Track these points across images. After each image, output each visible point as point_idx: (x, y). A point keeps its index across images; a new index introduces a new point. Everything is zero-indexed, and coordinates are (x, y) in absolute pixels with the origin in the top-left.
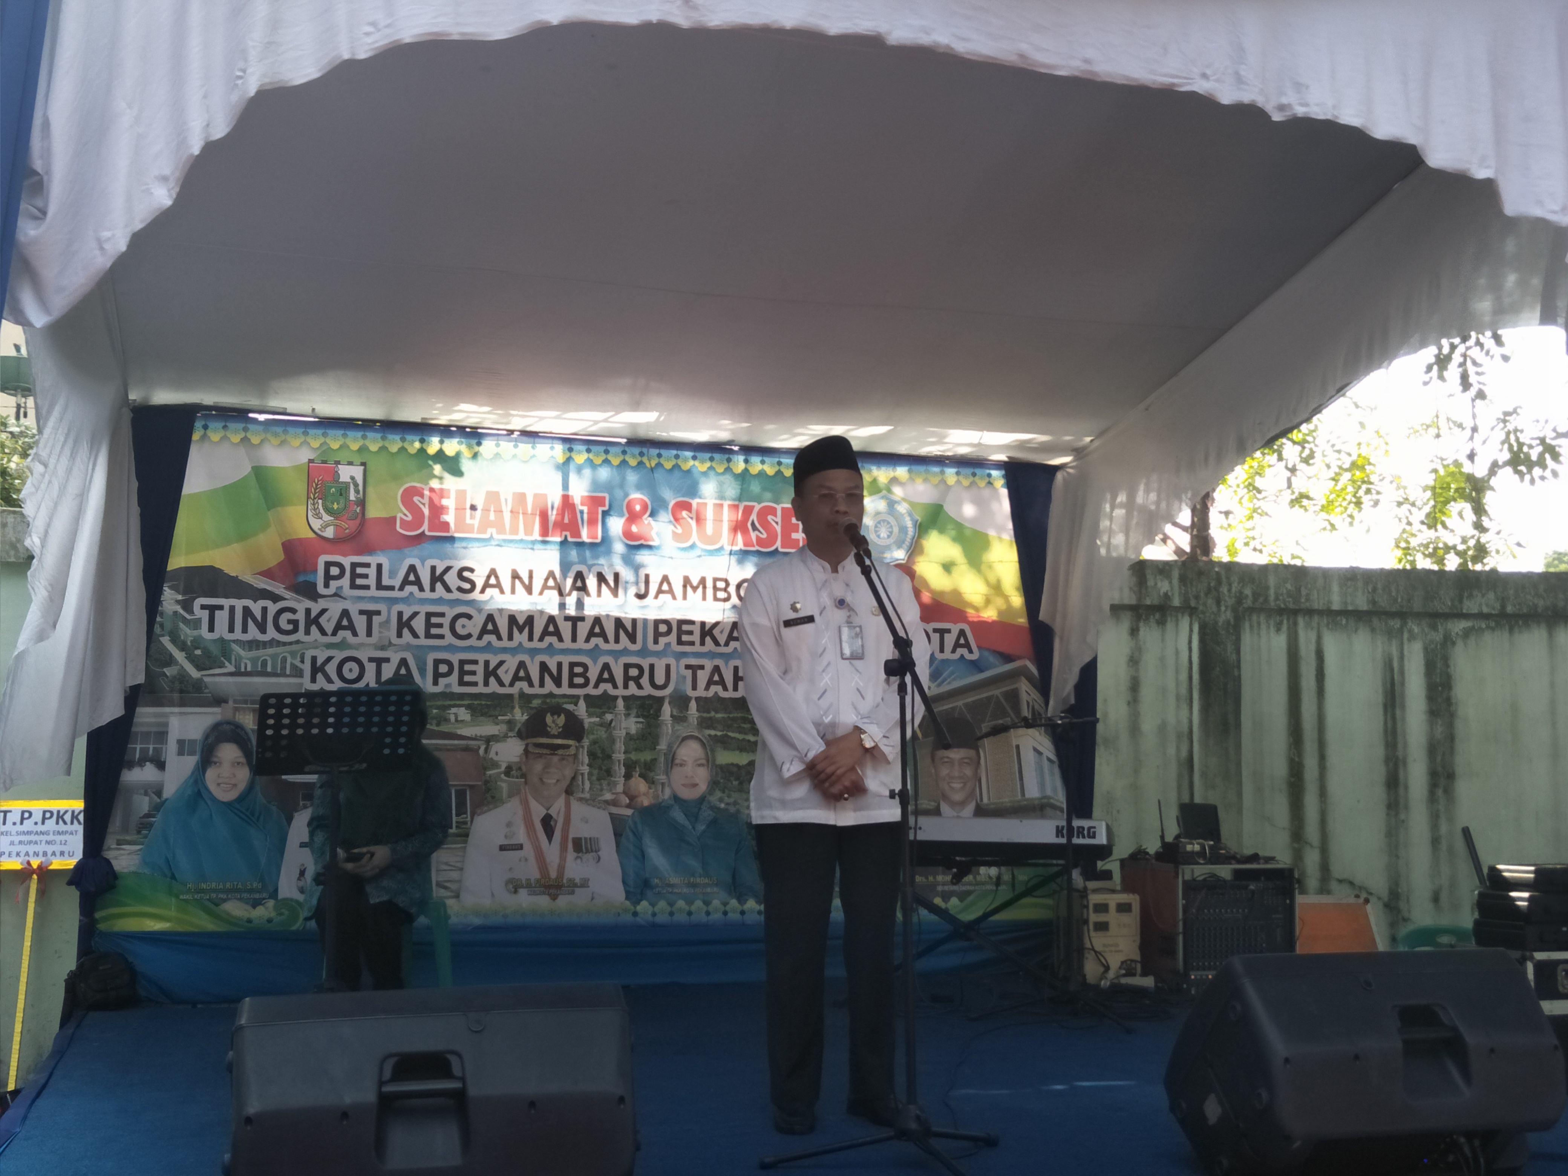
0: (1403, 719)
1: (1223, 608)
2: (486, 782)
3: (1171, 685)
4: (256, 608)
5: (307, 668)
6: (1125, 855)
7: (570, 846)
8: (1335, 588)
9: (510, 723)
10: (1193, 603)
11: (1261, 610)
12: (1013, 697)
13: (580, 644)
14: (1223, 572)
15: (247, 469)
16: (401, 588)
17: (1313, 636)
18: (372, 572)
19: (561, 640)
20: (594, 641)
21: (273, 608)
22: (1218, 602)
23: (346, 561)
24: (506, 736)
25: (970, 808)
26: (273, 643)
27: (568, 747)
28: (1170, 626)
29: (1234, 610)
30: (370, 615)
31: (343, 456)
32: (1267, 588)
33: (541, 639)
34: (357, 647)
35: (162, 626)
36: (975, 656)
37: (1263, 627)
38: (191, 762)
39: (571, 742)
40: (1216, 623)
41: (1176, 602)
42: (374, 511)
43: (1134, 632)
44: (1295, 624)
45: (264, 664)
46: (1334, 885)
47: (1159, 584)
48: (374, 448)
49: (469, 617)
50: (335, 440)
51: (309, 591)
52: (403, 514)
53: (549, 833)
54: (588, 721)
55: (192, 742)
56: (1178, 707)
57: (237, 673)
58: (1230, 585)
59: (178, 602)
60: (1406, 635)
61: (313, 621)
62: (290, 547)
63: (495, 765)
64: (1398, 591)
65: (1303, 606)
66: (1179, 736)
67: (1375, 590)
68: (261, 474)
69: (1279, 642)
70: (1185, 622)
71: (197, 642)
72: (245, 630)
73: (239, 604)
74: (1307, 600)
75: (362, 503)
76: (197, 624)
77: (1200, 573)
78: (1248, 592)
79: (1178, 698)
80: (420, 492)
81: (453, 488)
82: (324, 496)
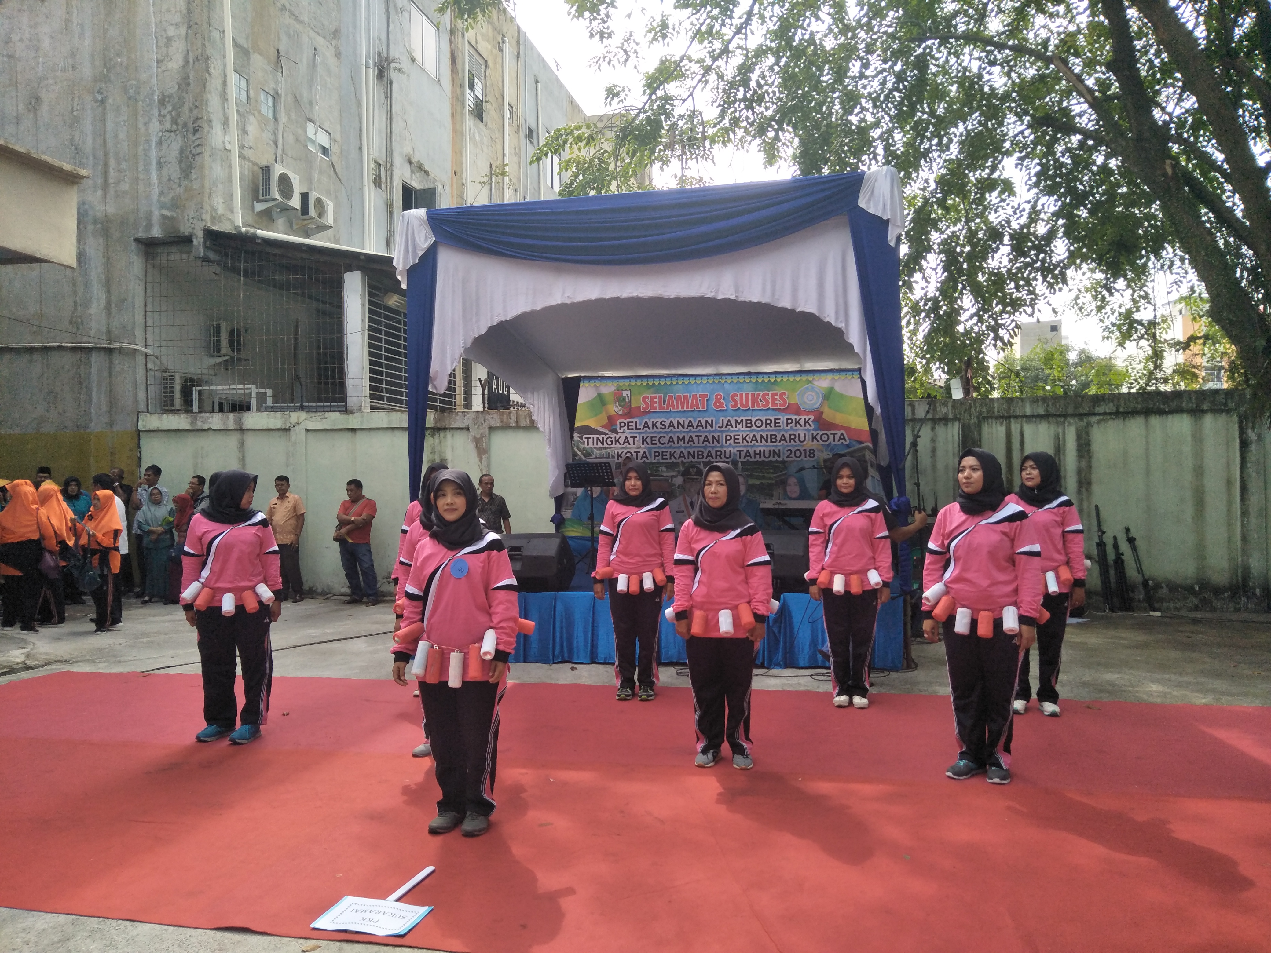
3: (950, 449)
16: (643, 429)
18: (634, 424)
19: (694, 443)
20: (705, 443)
21: (605, 437)
23: (626, 421)
26: (606, 448)
28: (950, 426)
29: (978, 418)
30: (634, 438)
31: (624, 388)
33: (688, 443)
35: (574, 444)
36: (847, 442)
37: (993, 424)
39: (698, 477)
40: (970, 424)
43: (933, 428)
45: (602, 454)
48: (633, 385)
50: (621, 384)
52: (643, 405)
53: (693, 507)
59: (578, 437)
60: (1065, 424)
61: (617, 441)
62: (610, 418)
68: (599, 395)
70: (956, 424)
71: (584, 449)
72: (597, 444)
73: (595, 436)
75: (630, 402)
76: (584, 443)
80: (647, 397)
81: (658, 395)
82: (619, 401)
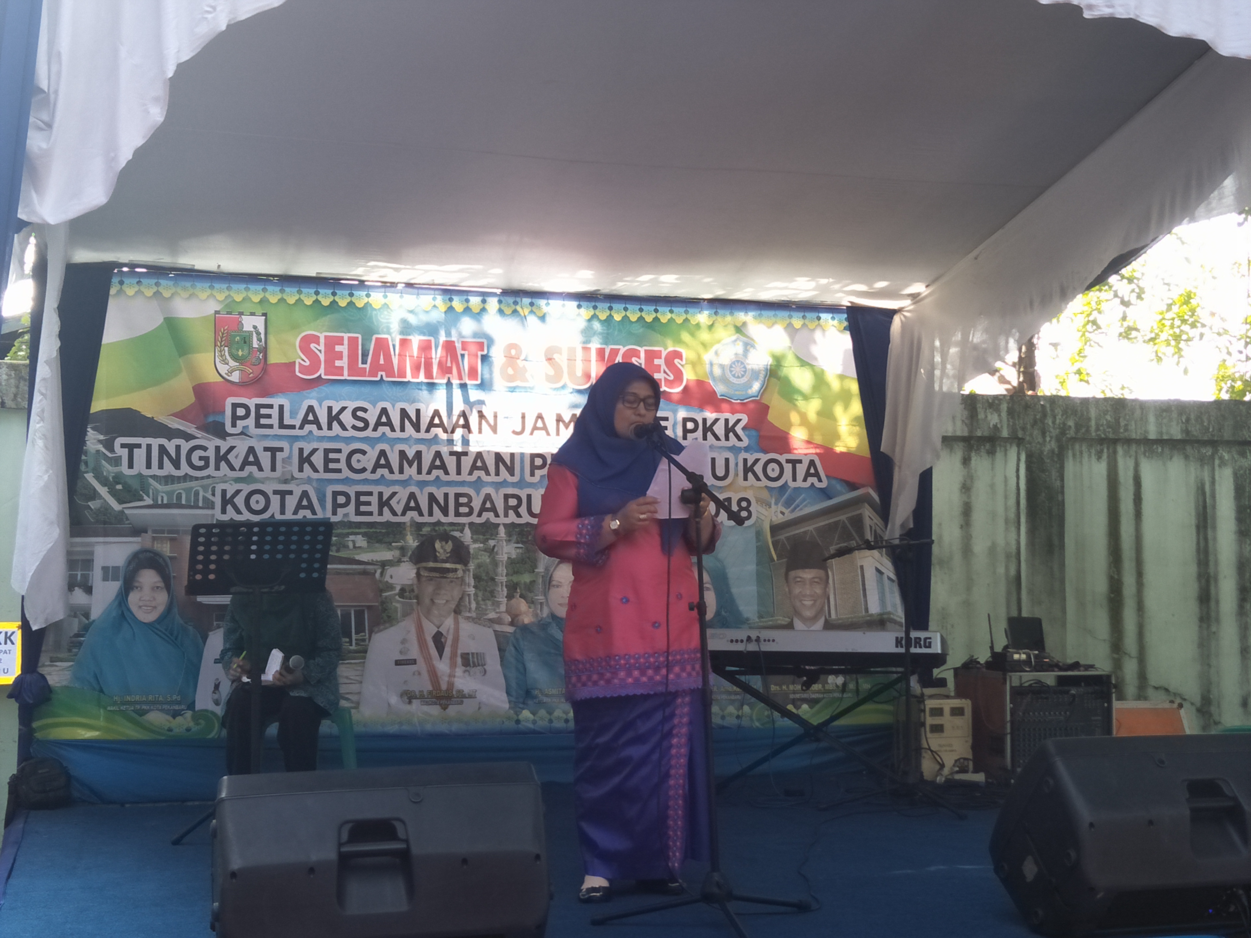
0: (1215, 539)
1: (1048, 439)
2: (383, 603)
3: (1001, 510)
4: (171, 446)
5: (218, 500)
6: (958, 665)
7: (459, 660)
8: (1152, 419)
9: (403, 549)
10: (1020, 435)
11: (1083, 440)
12: (858, 522)
13: (465, 476)
14: (1048, 406)
15: (160, 320)
16: (301, 427)
17: (1131, 463)
18: (275, 412)
19: (447, 473)
20: (477, 473)
21: (186, 447)
22: (1044, 434)
23: (252, 403)
24: (399, 561)
25: (820, 623)
26: (186, 477)
27: (455, 570)
28: (999, 455)
29: (1058, 440)
30: (273, 451)
31: (246, 308)
32: (1089, 419)
33: (429, 473)
34: (262, 481)
35: (86, 463)
36: (823, 485)
37: (1085, 455)
38: (114, 587)
39: (458, 566)
40: (1042, 452)
41: (1005, 433)
42: (275, 358)
43: (966, 461)
44: (1115, 452)
45: (179, 496)
46: (1150, 692)
47: (989, 417)
48: (274, 300)
49: (364, 452)
50: (238, 293)
51: (219, 431)
52: (301, 360)
53: (440, 648)
54: (474, 547)
55: (116, 569)
56: (1007, 529)
57: (155, 506)
58: (1054, 417)
59: (100, 441)
60: (1217, 462)
61: (222, 458)
62: (202, 390)
63: (390, 587)
64: (1209, 422)
65: (1122, 436)
66: (1008, 556)
67: (1188, 420)
68: (172, 325)
69: (1100, 469)
70: (1013, 452)
71: (118, 478)
72: (161, 466)
73: (155, 443)
74: (1126, 430)
75: (264, 350)
76: (117, 461)
77: (1027, 407)
78: (1071, 423)
79: (1007, 521)
80: (316, 340)
81: (346, 336)
82: (229, 344)
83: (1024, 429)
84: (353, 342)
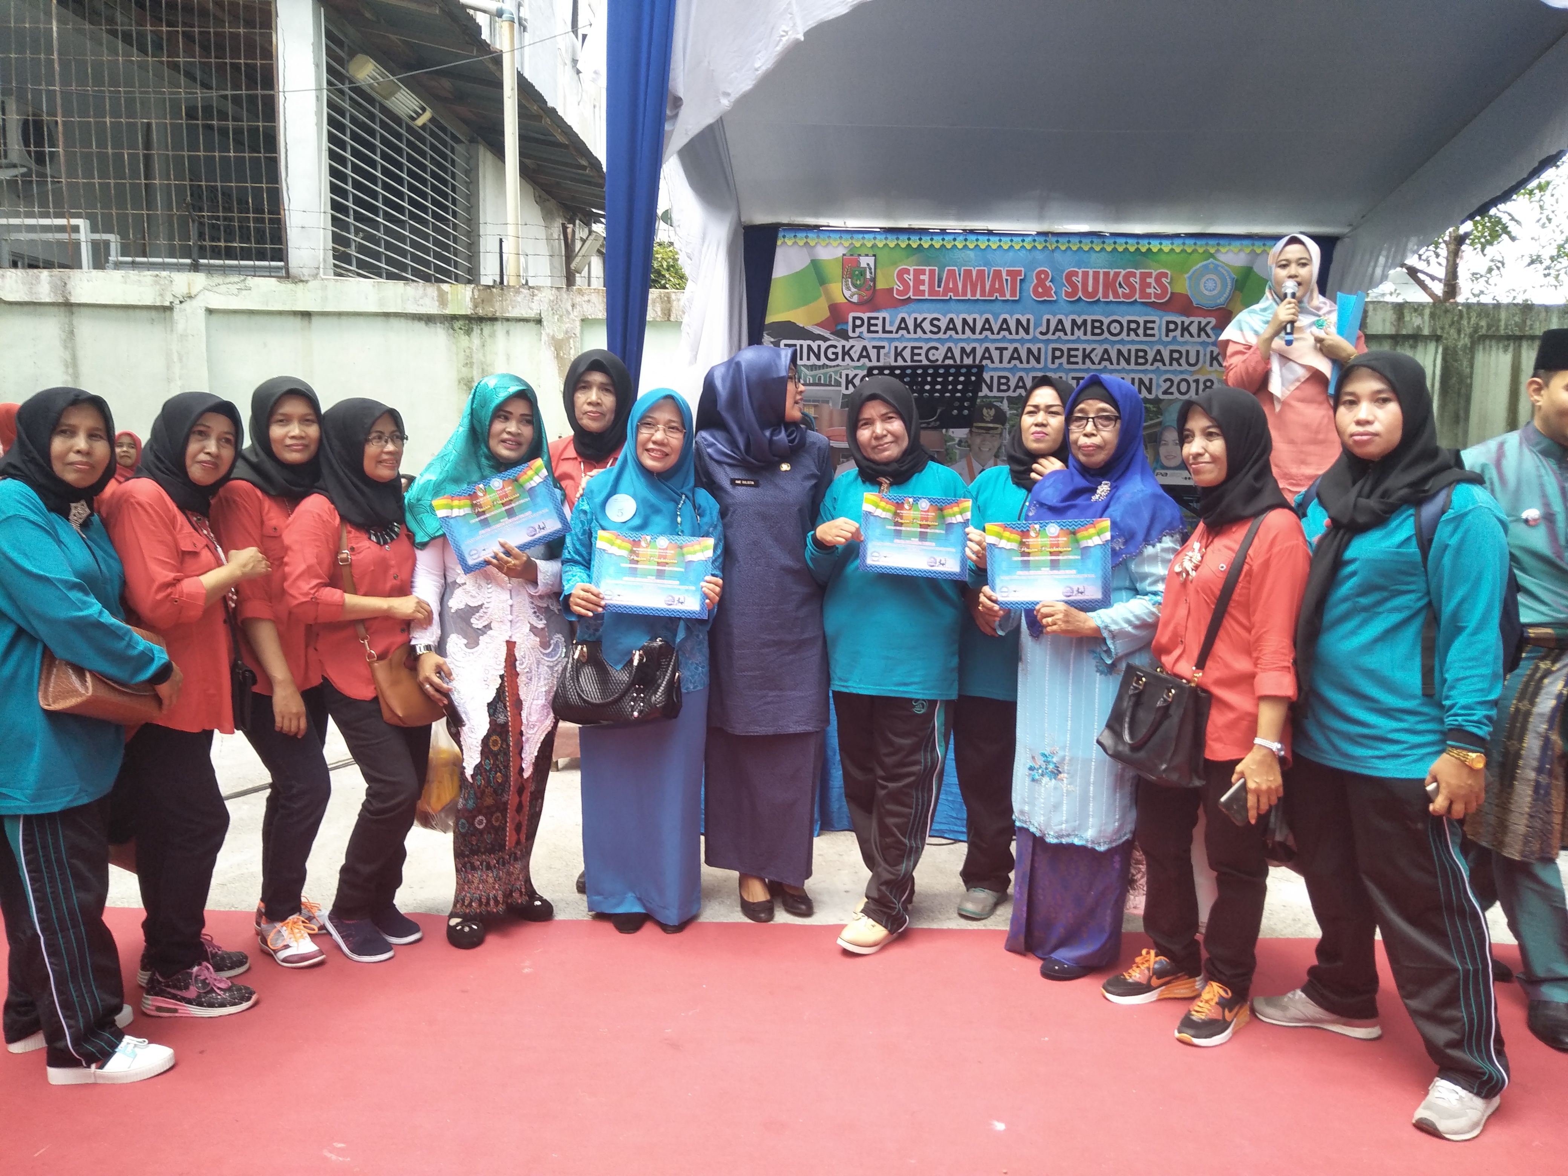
1: (1463, 336)
2: (947, 449)
4: (815, 346)
5: (843, 381)
8: (1554, 316)
10: (1439, 333)
11: (1493, 337)
13: (1005, 364)
14: (1465, 310)
15: (808, 262)
16: (897, 332)
18: (880, 322)
19: (993, 362)
20: (1014, 362)
21: (824, 345)
22: (1459, 332)
23: (864, 317)
26: (824, 366)
27: (996, 428)
28: (1419, 350)
29: (1471, 336)
31: (864, 251)
32: (1499, 320)
39: (998, 426)
41: (1426, 332)
44: (1522, 346)
45: (820, 378)
47: (1414, 319)
50: (856, 242)
54: (1009, 413)
58: (1469, 319)
61: (846, 353)
62: (834, 308)
63: (953, 439)
65: (1526, 333)
68: (816, 265)
69: (1505, 361)
70: (1431, 348)
73: (805, 343)
74: (1531, 329)
75: (874, 280)
77: (1448, 312)
80: (907, 271)
81: (927, 268)
82: (851, 276)
83: (1442, 328)
84: (932, 272)
